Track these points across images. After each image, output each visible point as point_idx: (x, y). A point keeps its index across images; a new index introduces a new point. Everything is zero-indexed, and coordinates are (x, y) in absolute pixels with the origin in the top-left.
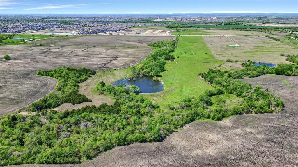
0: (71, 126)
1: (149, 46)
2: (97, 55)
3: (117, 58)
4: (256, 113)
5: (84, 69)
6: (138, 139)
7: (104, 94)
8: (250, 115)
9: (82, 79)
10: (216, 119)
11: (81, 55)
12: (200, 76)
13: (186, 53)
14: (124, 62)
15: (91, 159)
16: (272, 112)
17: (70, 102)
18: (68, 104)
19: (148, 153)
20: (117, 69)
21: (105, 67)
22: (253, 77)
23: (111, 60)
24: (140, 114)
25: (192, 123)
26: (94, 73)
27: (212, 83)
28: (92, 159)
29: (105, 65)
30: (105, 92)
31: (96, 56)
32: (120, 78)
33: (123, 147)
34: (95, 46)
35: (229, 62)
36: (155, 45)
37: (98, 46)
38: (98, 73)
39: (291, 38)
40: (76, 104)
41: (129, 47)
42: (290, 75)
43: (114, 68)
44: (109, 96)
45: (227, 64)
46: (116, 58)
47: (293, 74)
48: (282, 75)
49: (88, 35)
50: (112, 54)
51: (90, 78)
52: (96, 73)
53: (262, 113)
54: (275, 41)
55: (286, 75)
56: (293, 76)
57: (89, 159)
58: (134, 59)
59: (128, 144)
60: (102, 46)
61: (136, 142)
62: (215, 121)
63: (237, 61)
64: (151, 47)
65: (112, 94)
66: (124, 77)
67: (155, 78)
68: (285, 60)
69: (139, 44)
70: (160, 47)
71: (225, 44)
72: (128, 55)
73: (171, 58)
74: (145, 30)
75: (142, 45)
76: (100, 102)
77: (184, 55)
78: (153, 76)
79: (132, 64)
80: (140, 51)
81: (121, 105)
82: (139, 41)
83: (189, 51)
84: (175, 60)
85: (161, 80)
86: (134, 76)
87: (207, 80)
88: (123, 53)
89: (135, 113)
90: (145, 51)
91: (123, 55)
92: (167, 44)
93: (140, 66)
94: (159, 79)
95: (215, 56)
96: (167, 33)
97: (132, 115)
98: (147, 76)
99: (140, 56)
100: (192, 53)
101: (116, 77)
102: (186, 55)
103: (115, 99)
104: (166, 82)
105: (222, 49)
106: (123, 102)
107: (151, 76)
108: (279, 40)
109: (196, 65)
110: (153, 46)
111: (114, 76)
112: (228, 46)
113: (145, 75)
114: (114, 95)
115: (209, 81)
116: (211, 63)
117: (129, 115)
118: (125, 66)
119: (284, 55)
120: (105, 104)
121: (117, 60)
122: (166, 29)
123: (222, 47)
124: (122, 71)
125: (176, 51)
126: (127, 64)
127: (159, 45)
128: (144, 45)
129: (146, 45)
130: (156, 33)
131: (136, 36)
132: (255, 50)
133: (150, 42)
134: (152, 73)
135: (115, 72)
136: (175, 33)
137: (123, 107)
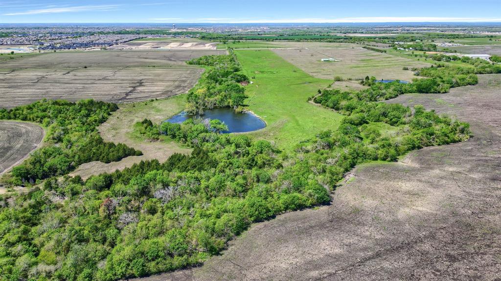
0: (130, 201)
1: (191, 63)
2: (99, 80)
3: (143, 84)
4: (439, 145)
5: (91, 103)
6: (290, 205)
7: (161, 141)
8: (432, 148)
9: (97, 119)
10: (389, 159)
11: (64, 82)
12: (312, 102)
13: (262, 72)
14: (163, 88)
15: (218, 254)
16: (461, 141)
17: (97, 160)
18: (94, 163)
19: (322, 226)
20: (156, 100)
21: (128, 97)
22: (391, 98)
23: (134, 87)
24: (256, 164)
25: (354, 170)
26: (115, 108)
27: (337, 109)
28: (221, 253)
29: (127, 94)
30: (161, 137)
31: (98, 82)
32: (171, 114)
33: (266, 222)
34: (86, 67)
35: (339, 81)
36: (201, 61)
37: (90, 66)
38: (121, 108)
39: (398, 49)
40: (113, 161)
41: (154, 67)
42: (439, 92)
43: (149, 99)
44: (172, 143)
45: (337, 83)
46: (141, 83)
47: (443, 91)
48: (427, 93)
49: (58, 51)
50: (130, 78)
51: (110, 117)
52: (118, 108)
53: (448, 143)
54: (380, 53)
55: (433, 93)
56: (443, 93)
57: (214, 254)
58: (177, 83)
59: (274, 217)
60: (99, 66)
61: (285, 211)
62: (389, 163)
63: (350, 79)
64: (194, 65)
65: (180, 138)
66: (178, 111)
67: (239, 109)
68: (415, 75)
69: (169, 62)
70: (211, 64)
71: (314, 59)
72: (161, 78)
73: (244, 79)
74: (164, 42)
75: (175, 63)
76: (161, 154)
77: (261, 75)
78: (232, 105)
79: (179, 91)
80: (180, 72)
81: (213, 154)
82: (165, 57)
83: (265, 70)
84: (251, 82)
85: (250, 112)
86: (197, 107)
87: (327, 106)
88: (150, 76)
89: (247, 164)
90: (188, 72)
91: (150, 78)
92: (221, 59)
93: (201, 91)
94: (245, 110)
95: (311, 74)
96: (208, 46)
97: (242, 167)
98: (221, 107)
99: (185, 79)
100: (272, 73)
101: (164, 113)
102: (265, 75)
103: (188, 146)
104: (262, 113)
105: (314, 66)
106: (213, 148)
107: (228, 107)
108: (385, 52)
109: (292, 87)
110: (200, 64)
111: (158, 111)
112: (319, 61)
113: (217, 105)
114: (184, 140)
115: (333, 108)
116: (311, 84)
117: (238, 167)
118: (168, 95)
119: (407, 69)
120: (179, 155)
121: (144, 86)
122: (202, 41)
123: (311, 63)
124: (167, 102)
125: (244, 72)
126: (168, 91)
127: (209, 62)
128: (180, 63)
129: (185, 64)
130: (188, 46)
131: (155, 51)
132: (362, 64)
133: (187, 59)
134: (231, 101)
135: (155, 104)
136: (222, 47)
137: (217, 156)
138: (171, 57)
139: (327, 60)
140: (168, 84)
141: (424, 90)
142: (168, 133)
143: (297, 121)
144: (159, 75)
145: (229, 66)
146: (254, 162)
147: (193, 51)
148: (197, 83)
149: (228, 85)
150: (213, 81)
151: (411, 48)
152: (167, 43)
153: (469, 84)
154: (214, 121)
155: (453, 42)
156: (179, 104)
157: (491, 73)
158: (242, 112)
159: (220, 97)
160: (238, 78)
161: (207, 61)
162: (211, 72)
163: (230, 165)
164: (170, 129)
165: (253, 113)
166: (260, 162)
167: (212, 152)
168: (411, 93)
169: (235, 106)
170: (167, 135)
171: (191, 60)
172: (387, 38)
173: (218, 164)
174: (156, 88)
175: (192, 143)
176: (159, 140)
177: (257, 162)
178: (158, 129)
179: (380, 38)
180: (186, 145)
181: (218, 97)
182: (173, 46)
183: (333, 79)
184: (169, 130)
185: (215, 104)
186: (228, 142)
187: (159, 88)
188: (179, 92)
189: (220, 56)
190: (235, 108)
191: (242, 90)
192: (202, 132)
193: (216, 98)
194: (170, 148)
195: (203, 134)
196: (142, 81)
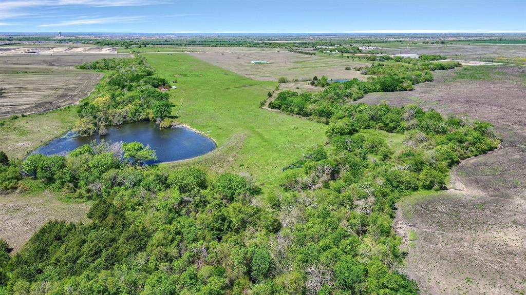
1: (82, 68)
3: (4, 95)
4: (476, 156)
7: (21, 191)
8: (471, 161)
10: (437, 186)
12: (267, 108)
13: (185, 76)
14: (36, 99)
20: (23, 116)
22: (359, 98)
27: (306, 115)
30: (22, 184)
32: (48, 138)
35: (284, 82)
36: (98, 65)
39: (324, 52)
41: (26, 73)
43: (10, 116)
44: (44, 193)
45: (284, 85)
46: (1, 94)
47: (410, 88)
55: (401, 90)
58: (60, 92)
62: (439, 192)
63: (296, 81)
64: (88, 70)
65: (63, 183)
66: (60, 132)
67: (166, 123)
68: (362, 74)
69: (51, 67)
70: (113, 68)
71: (241, 61)
72: (34, 86)
73: (163, 83)
74: (45, 48)
75: (60, 68)
76: (19, 222)
77: (184, 79)
78: (153, 118)
79: (65, 101)
80: (66, 78)
81: (135, 213)
82: (45, 62)
83: (187, 73)
84: (174, 87)
85: (184, 125)
86: (95, 124)
87: (291, 112)
88: (17, 84)
89: (212, 229)
90: (79, 78)
91: (18, 86)
92: (125, 62)
93: (101, 100)
94: (176, 123)
95: (248, 77)
96: (105, 51)
97: (204, 239)
98: (135, 122)
99: (74, 86)
100: (198, 76)
101: (35, 136)
102: (189, 79)
103: (80, 196)
104: (203, 127)
105: (246, 68)
106: (134, 200)
107: (147, 120)
108: (314, 54)
109: (230, 90)
110: (96, 69)
111: (24, 133)
112: (250, 63)
113: (128, 119)
114: (71, 185)
115: (298, 114)
116: (255, 87)
117: (195, 240)
118: (44, 108)
119: (349, 69)
120: (59, 227)
121: (5, 97)
122: (96, 46)
123: (240, 65)
124: (43, 118)
125: (159, 74)
126: (46, 103)
127: (110, 66)
128: (67, 68)
129: (73, 68)
130: (79, 50)
131: (30, 56)
132: (299, 65)
133: (77, 64)
134: (151, 111)
135: (20, 123)
136: (124, 51)
137: (145, 218)
138: (53, 62)
139: (258, 62)
140: (47, 93)
141: (389, 88)
142: (39, 174)
143: (260, 135)
144: (32, 83)
145: (138, 69)
146: (226, 224)
147: (86, 55)
148: (93, 90)
149: (142, 91)
150: (117, 87)
151: (337, 51)
152: (50, 48)
153: (426, 80)
154: (131, 145)
155: (371, 46)
156: (63, 121)
157: (435, 70)
158: (170, 126)
159: (134, 107)
160: (153, 83)
161: (107, 65)
162: (114, 77)
163: (178, 238)
164: (42, 169)
165: (188, 127)
166: (235, 222)
167: (134, 209)
168: (375, 92)
169: (158, 119)
170: (36, 178)
171: (83, 64)
172: (305, 43)
173: (149, 237)
174: (25, 99)
175: (88, 191)
176: (18, 191)
177: (230, 222)
178: (18, 169)
179: (299, 43)
180: (76, 194)
181: (130, 108)
182: (58, 50)
183: (277, 81)
184: (39, 170)
185: (125, 118)
186: (164, 182)
187: (31, 98)
188: (63, 104)
189: (124, 59)
190: (158, 122)
191: (167, 96)
192: (107, 168)
193: (127, 108)
194: (40, 206)
195: (111, 173)
196: (3, 91)
